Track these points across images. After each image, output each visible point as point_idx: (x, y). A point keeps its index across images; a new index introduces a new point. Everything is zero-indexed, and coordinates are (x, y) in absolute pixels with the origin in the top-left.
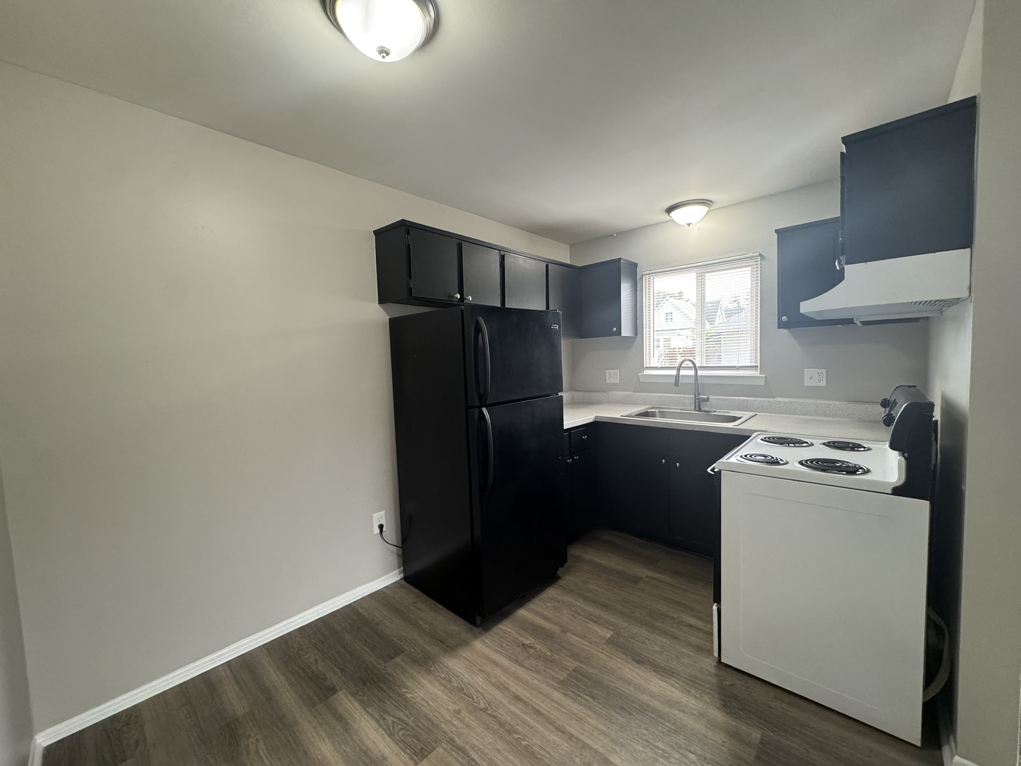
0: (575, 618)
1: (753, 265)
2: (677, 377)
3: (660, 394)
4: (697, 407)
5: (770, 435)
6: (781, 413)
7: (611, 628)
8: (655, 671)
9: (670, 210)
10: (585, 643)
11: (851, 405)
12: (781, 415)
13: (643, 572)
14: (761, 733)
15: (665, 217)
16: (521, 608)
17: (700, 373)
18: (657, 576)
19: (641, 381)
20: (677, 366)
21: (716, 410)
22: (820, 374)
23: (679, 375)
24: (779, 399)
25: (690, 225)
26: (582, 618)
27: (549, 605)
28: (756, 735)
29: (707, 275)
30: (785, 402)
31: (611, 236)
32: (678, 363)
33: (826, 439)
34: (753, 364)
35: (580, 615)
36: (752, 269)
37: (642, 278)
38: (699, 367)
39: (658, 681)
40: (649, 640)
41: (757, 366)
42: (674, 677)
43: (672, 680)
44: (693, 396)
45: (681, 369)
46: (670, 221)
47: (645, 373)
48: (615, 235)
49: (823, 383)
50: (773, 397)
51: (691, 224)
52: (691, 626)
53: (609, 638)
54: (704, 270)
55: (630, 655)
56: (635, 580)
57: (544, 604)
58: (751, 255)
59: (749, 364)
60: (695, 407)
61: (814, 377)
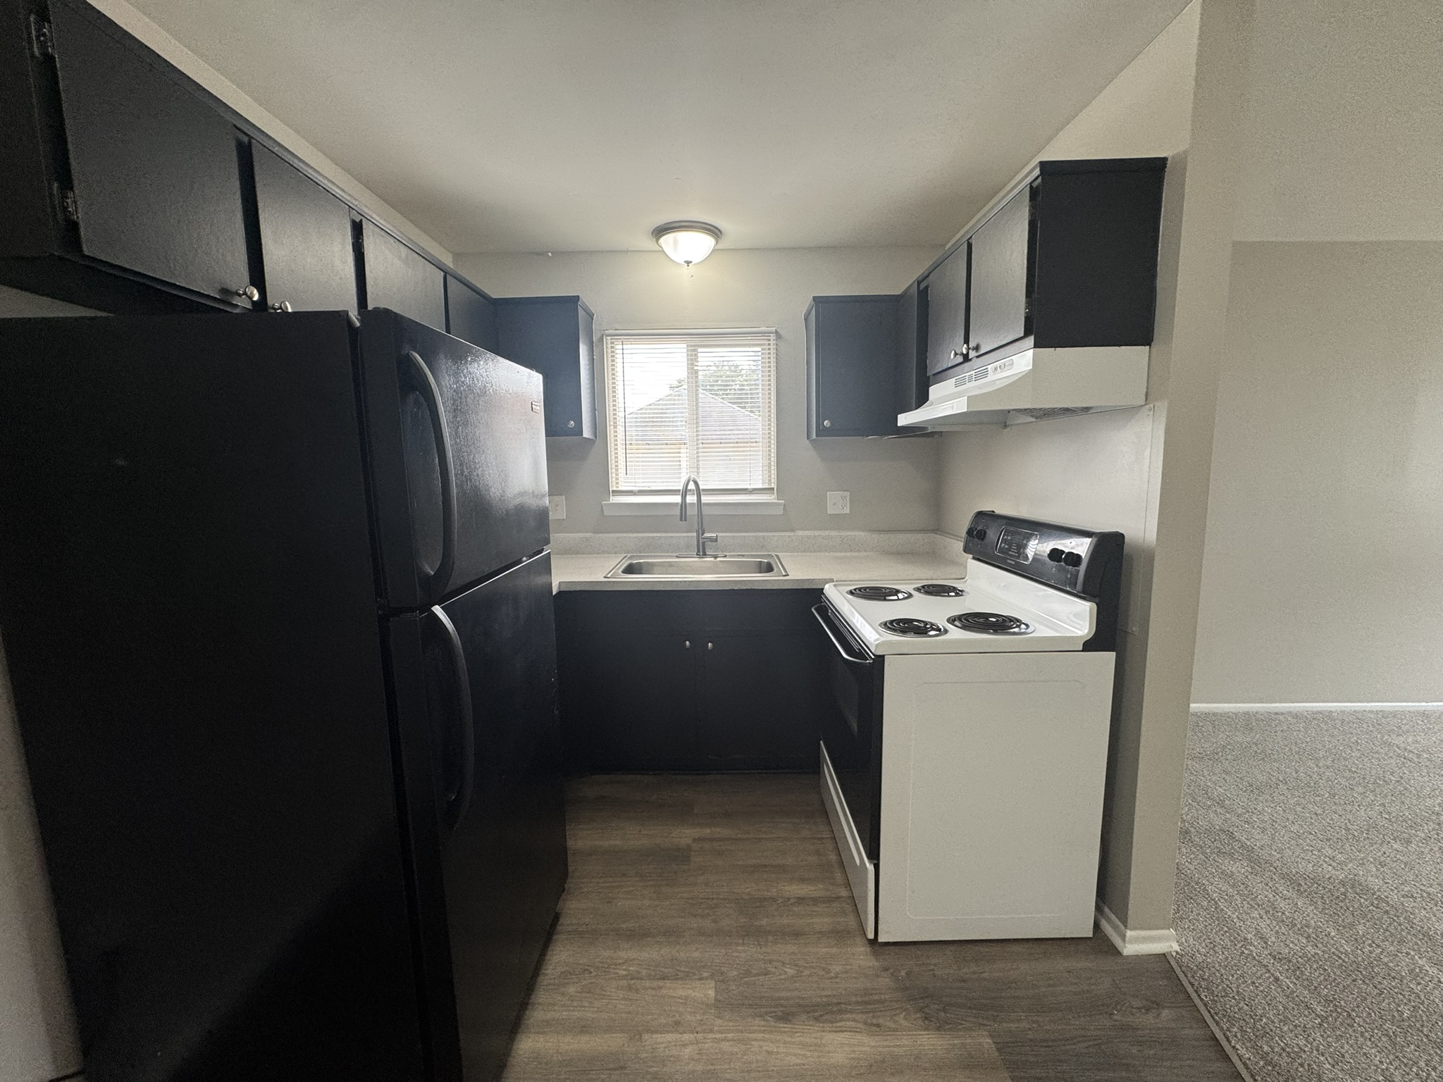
0: (637, 991)
1: (765, 345)
2: (684, 505)
3: (640, 535)
4: (701, 550)
5: (859, 584)
6: (804, 552)
7: (706, 975)
8: (817, 1019)
9: (660, 231)
10: (686, 1037)
11: (875, 536)
12: (804, 554)
13: (684, 835)
14: (986, 1033)
15: (649, 244)
16: (519, 1037)
17: (705, 499)
18: (707, 831)
19: (605, 514)
20: (681, 488)
21: (727, 554)
22: (843, 498)
23: (685, 502)
24: (800, 533)
25: (690, 265)
26: (648, 984)
27: (572, 990)
28: (984, 1042)
29: (700, 350)
30: (809, 537)
31: (542, 254)
32: (682, 484)
33: (919, 583)
34: (767, 486)
35: (641, 979)
36: (763, 349)
37: (601, 340)
38: (704, 490)
39: (832, 1036)
40: (771, 961)
41: (773, 489)
42: (846, 1011)
43: (848, 1020)
44: (695, 534)
45: (688, 493)
46: (660, 251)
47: (611, 502)
48: (550, 254)
49: (847, 511)
50: (793, 530)
51: (691, 262)
52: (801, 900)
53: (716, 1000)
54: (697, 341)
55: (766, 1013)
56: (680, 856)
57: (563, 994)
58: (763, 329)
59: (761, 486)
60: (699, 551)
61: (837, 503)
